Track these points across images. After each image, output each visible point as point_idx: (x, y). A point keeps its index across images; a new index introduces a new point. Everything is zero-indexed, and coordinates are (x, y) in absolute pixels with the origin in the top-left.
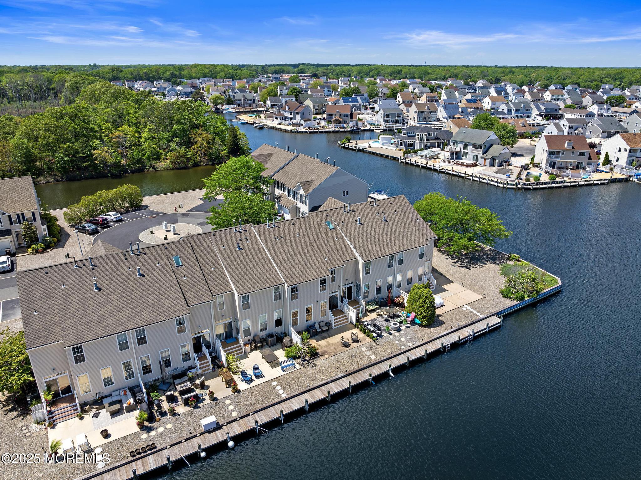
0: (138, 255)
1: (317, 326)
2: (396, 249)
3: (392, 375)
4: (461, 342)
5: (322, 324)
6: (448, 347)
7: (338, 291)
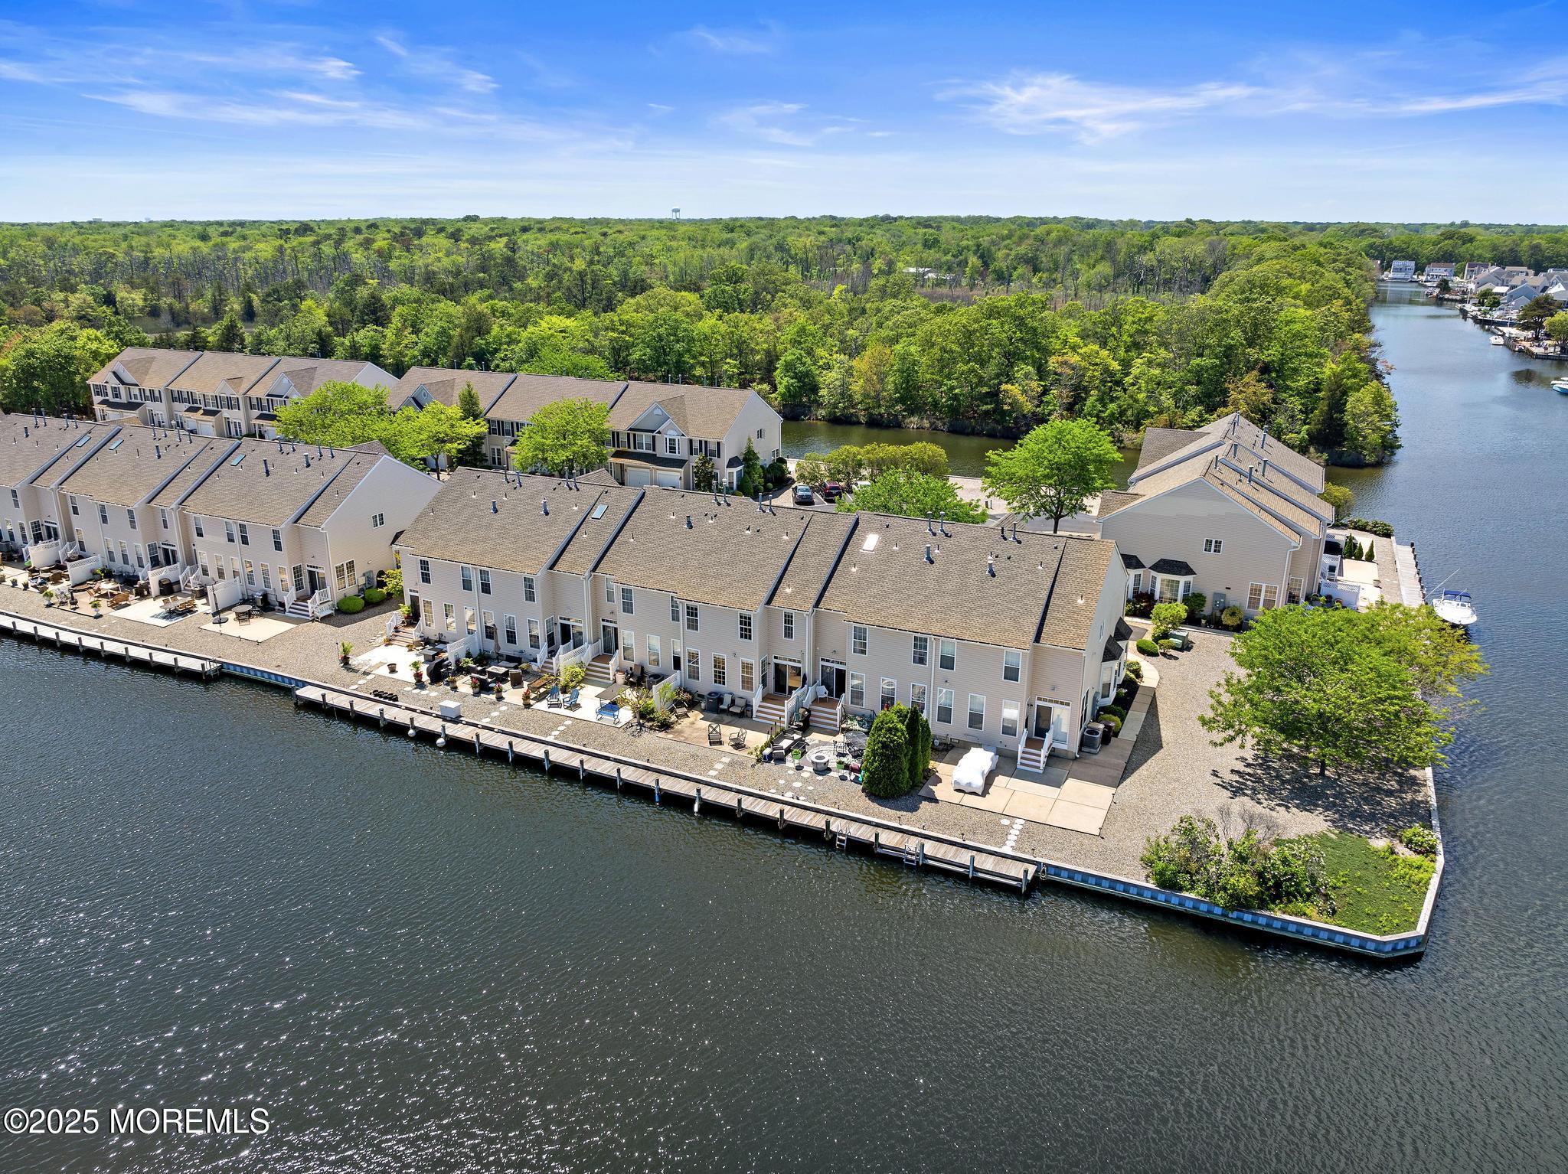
0: (571, 489)
1: (727, 699)
2: (936, 628)
3: (696, 808)
4: (879, 850)
5: (737, 701)
6: (840, 840)
7: (799, 662)
